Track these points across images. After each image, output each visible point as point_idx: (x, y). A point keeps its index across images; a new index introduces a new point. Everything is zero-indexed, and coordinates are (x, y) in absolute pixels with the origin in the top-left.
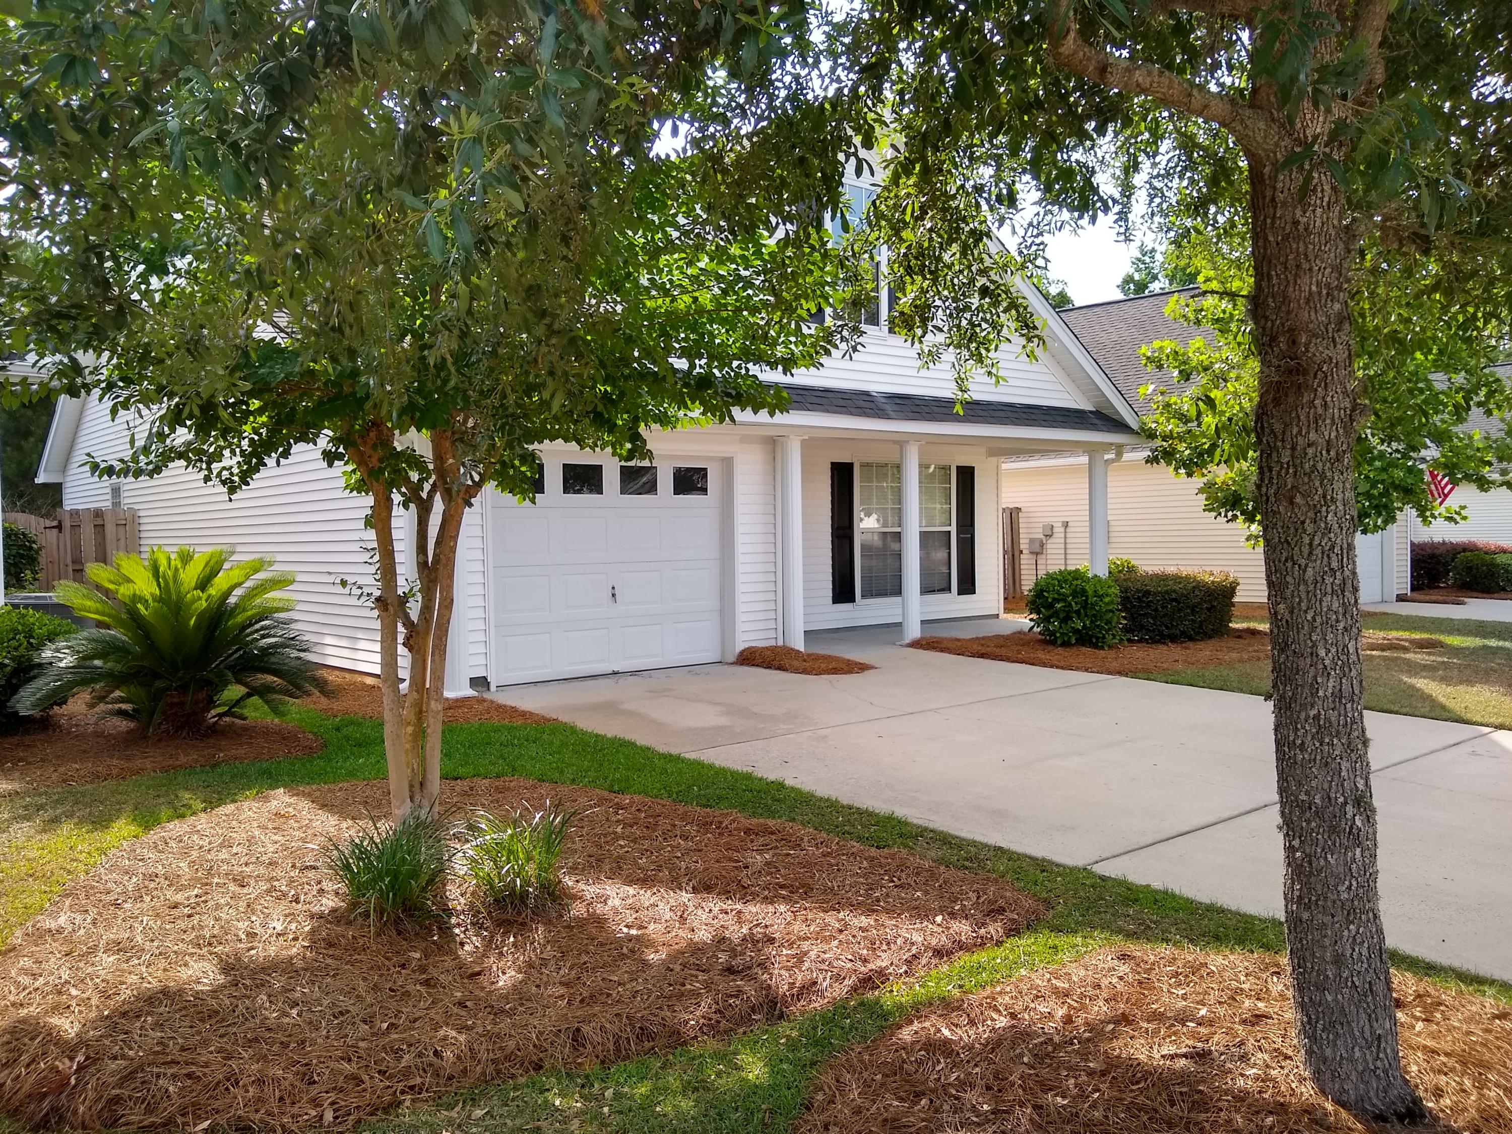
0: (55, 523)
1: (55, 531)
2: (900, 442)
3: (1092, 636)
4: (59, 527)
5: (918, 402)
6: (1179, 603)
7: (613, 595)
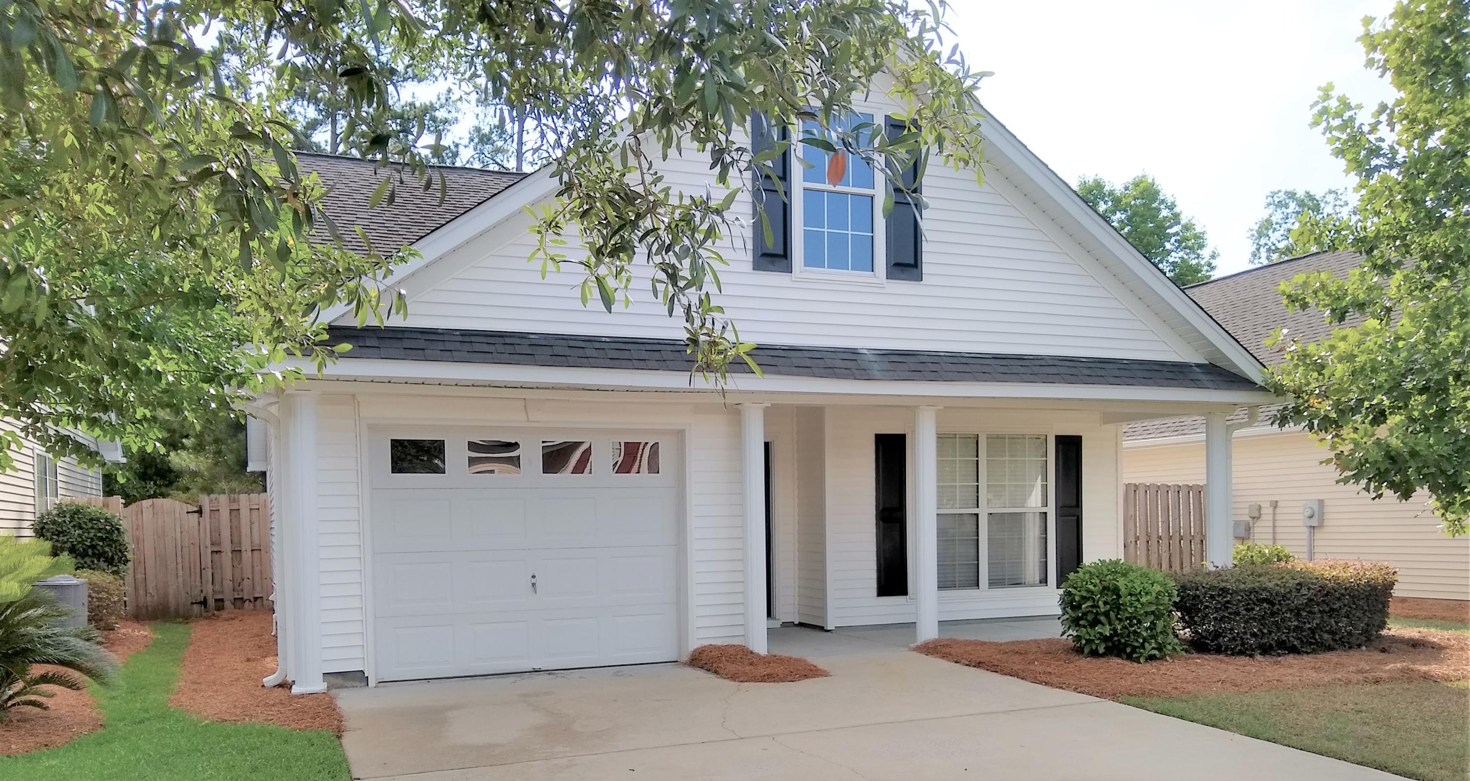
0: (196, 509)
1: (196, 515)
2: (910, 408)
3: (1126, 645)
4: (200, 512)
5: (923, 359)
6: (1273, 604)
7: (534, 584)
